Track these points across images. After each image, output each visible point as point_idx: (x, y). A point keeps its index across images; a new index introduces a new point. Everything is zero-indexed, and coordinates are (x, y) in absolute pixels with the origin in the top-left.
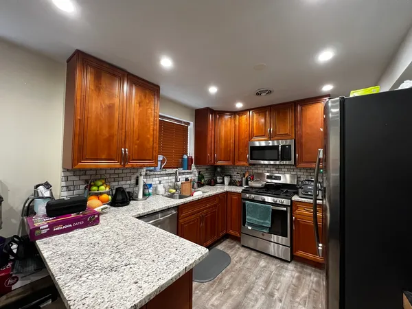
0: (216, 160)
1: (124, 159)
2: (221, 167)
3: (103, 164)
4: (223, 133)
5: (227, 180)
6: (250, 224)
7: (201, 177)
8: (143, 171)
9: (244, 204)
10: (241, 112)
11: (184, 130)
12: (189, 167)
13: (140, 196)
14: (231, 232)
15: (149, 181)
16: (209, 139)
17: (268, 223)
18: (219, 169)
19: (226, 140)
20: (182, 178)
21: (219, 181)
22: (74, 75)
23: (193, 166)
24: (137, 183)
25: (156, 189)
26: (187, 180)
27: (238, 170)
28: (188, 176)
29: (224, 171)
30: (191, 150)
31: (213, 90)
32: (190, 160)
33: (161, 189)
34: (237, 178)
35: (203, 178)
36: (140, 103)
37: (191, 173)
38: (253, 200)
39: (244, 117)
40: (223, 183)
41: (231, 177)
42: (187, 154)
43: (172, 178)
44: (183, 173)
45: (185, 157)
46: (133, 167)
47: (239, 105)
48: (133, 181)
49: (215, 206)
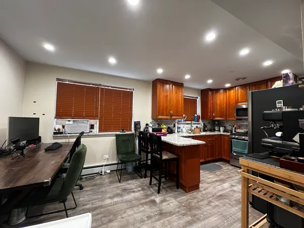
0: (214, 117)
1: (171, 116)
2: (218, 121)
3: (165, 117)
4: (218, 101)
5: (222, 129)
6: (235, 152)
7: (205, 126)
8: (177, 121)
9: (231, 141)
10: (230, 89)
11: (195, 101)
12: (198, 121)
13: (176, 131)
14: (224, 157)
15: (179, 126)
16: (209, 106)
17: (246, 151)
18: (216, 123)
19: (220, 106)
20: (195, 126)
21: (216, 129)
22: (157, 89)
23: (200, 120)
24: (174, 126)
25: (182, 130)
26: (197, 127)
27: (229, 123)
28: (197, 125)
29: (220, 124)
30: (199, 112)
31: (210, 81)
32: (198, 117)
33: (184, 130)
34: (229, 128)
35: (206, 127)
36: (176, 93)
37: (199, 124)
38: (237, 139)
39: (232, 91)
40: (219, 131)
41: (225, 127)
42: (196, 114)
43: (189, 126)
44: (195, 124)
45: (196, 115)
46: (174, 119)
47: (228, 85)
48: (173, 125)
49: (214, 141)
